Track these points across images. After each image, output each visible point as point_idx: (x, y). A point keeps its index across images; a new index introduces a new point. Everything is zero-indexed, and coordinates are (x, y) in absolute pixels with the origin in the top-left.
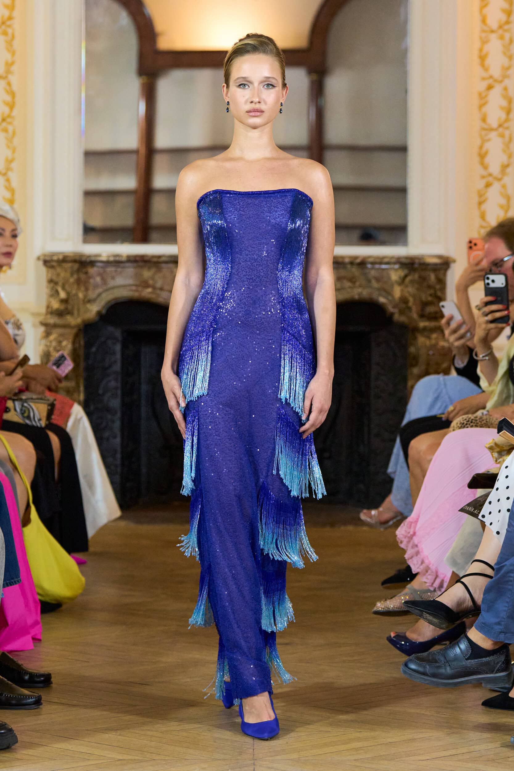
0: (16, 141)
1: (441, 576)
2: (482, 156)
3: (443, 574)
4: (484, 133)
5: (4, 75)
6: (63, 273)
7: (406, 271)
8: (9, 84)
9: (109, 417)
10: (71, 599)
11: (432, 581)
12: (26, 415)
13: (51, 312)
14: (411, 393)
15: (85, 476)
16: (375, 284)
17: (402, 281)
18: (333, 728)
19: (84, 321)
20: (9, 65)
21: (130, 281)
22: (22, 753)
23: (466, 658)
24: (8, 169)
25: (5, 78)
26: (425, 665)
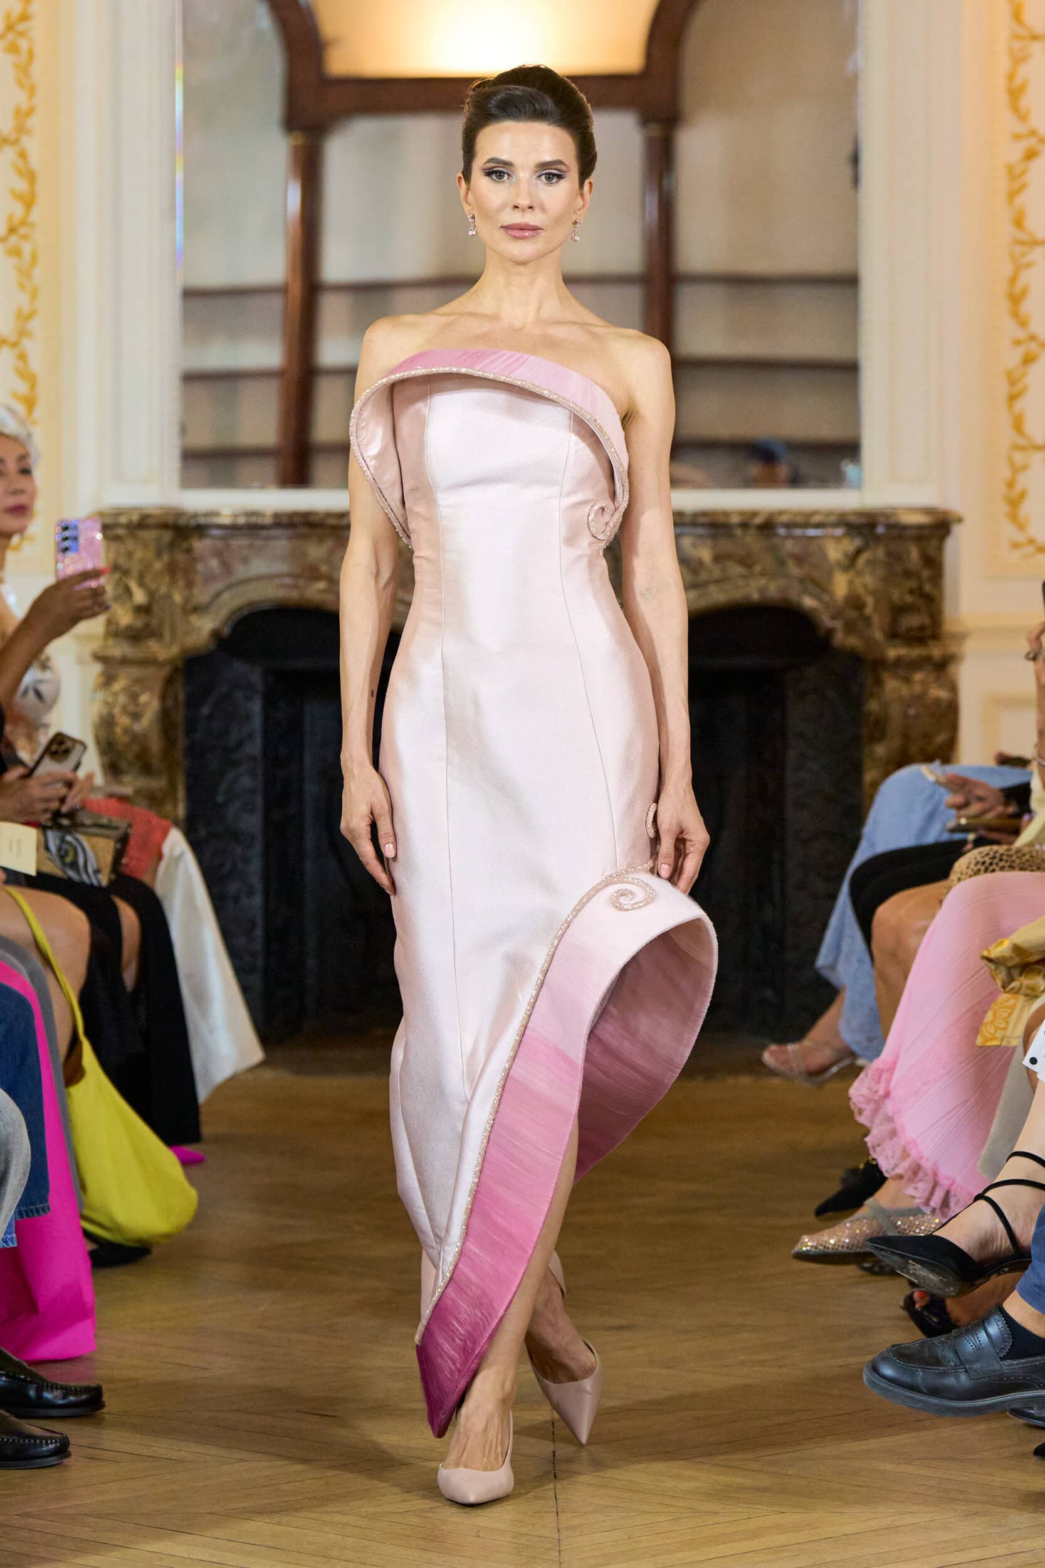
0: (38, 273)
1: (945, 1183)
2: (1016, 299)
3: (949, 1178)
4: (1018, 249)
5: (13, 137)
6: (140, 552)
7: (857, 542)
8: (23, 155)
9: (239, 851)
11: (927, 1194)
12: (68, 859)
13: (114, 631)
14: (872, 798)
15: (189, 976)
16: (794, 570)
17: (850, 562)
18: (724, 1506)
19: (184, 652)
20: (22, 116)
21: (282, 567)
23: (1002, 1355)
24: (23, 333)
25: (15, 142)
26: (914, 1369)
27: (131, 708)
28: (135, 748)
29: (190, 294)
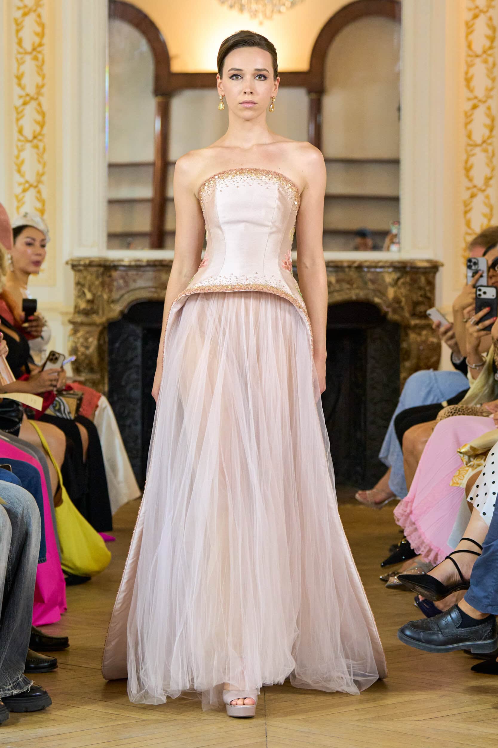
0: (46, 156)
1: (435, 550)
2: (468, 170)
4: (469, 148)
5: (35, 96)
6: (89, 277)
7: (399, 274)
8: (40, 105)
9: (131, 406)
10: (98, 572)
11: (427, 554)
12: (57, 408)
13: (78, 311)
14: (403, 384)
15: (109, 460)
16: (371, 286)
17: (396, 282)
19: (108, 320)
20: (39, 88)
21: (150, 284)
22: (55, 713)
23: (457, 626)
24: (39, 182)
25: (37, 99)
26: (419, 632)
27: (85, 344)
28: (87, 361)
29: (111, 166)
